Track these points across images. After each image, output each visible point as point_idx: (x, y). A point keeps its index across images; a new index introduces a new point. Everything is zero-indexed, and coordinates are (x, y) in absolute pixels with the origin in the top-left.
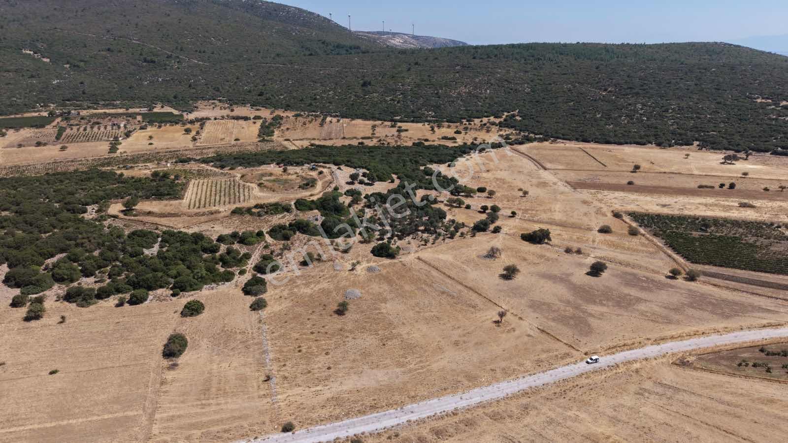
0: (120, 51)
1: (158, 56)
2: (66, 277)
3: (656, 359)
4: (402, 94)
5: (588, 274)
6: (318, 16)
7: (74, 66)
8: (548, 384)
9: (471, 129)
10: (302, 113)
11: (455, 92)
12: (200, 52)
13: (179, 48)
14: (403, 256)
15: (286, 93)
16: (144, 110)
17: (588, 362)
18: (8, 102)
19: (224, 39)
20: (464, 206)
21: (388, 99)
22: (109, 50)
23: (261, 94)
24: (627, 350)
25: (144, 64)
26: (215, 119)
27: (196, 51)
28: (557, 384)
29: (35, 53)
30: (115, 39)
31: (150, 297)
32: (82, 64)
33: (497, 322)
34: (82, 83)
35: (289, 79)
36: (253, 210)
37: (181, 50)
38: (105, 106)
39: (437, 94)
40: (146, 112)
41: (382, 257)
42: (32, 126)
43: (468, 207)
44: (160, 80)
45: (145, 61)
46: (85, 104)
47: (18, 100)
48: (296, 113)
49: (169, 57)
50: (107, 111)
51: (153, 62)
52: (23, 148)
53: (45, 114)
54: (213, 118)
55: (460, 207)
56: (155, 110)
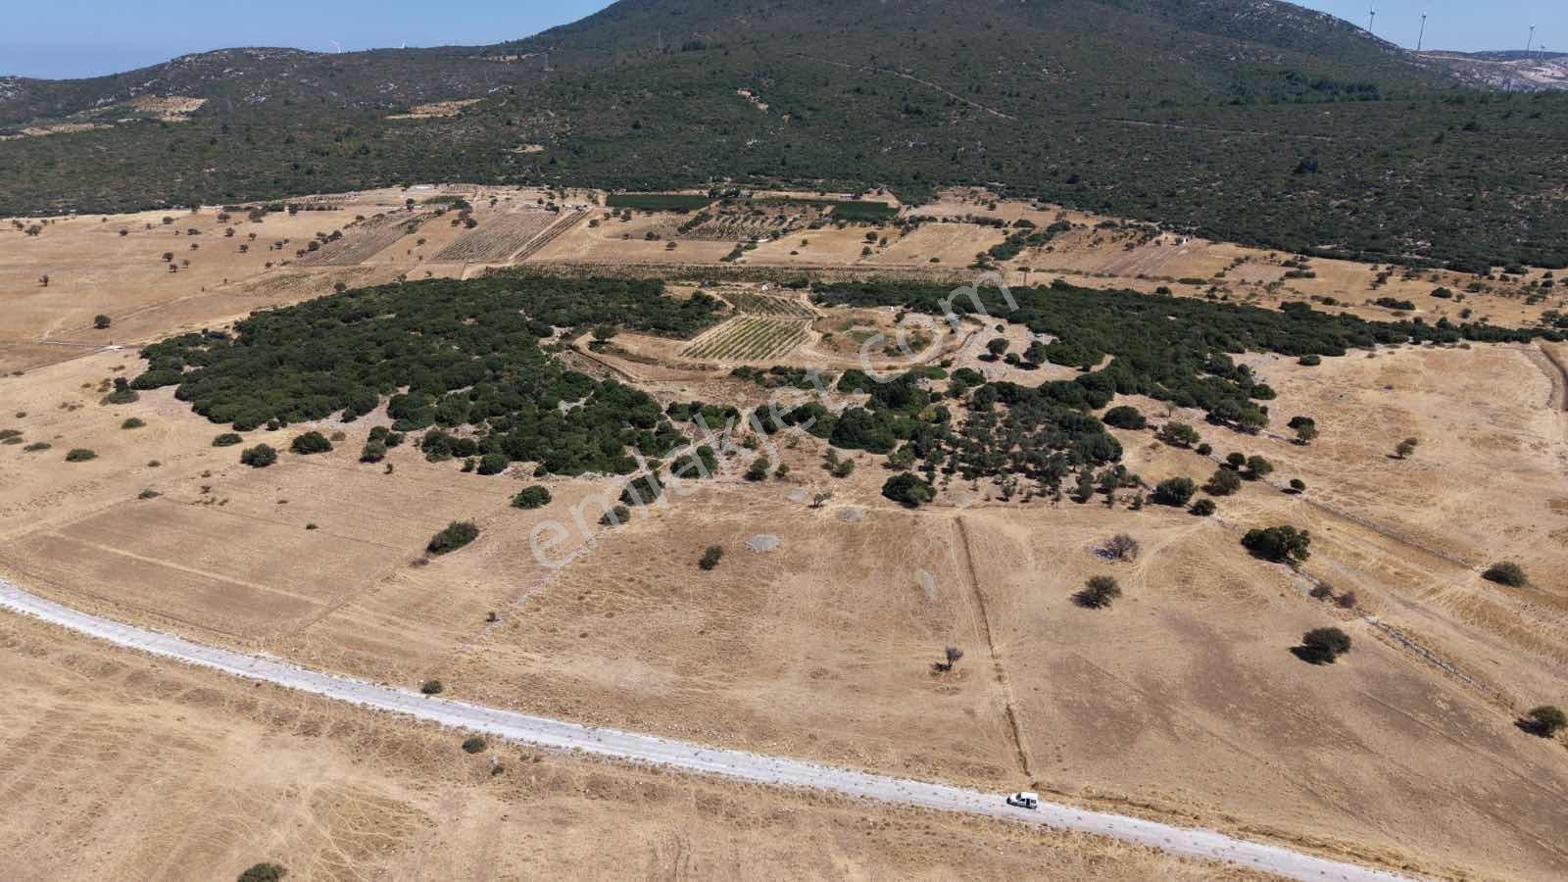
0: (874, 94)
1: (931, 101)
2: (445, 417)
3: (1182, 860)
4: (1377, 194)
5: (1294, 650)
6: (1328, 17)
7: (797, 117)
8: (872, 799)
9: (1489, 290)
10: (1117, 221)
11: (1526, 199)
12: (1010, 95)
13: (974, 88)
14: (937, 510)
15: (1122, 179)
16: (846, 197)
17: (1009, 801)
18: (675, 172)
19: (1068, 70)
20: (1196, 446)
21: (1335, 203)
22: (858, 90)
23: (1073, 180)
24: (1140, 817)
25: (903, 116)
26: (945, 220)
27: (1004, 93)
28: (889, 808)
29: (753, 95)
30: (875, 72)
31: (509, 469)
32: (808, 114)
33: (940, 667)
34: (788, 146)
35: (1147, 152)
36: (767, 376)
37: (978, 90)
38: (797, 187)
39: (1469, 200)
40: (849, 199)
41: (894, 499)
42: (672, 210)
43: (1205, 450)
44: (911, 145)
45: (907, 111)
46: (771, 181)
47: (691, 170)
48: (1106, 219)
49: (950, 104)
50: (792, 194)
51: (919, 112)
52: (629, 241)
53: (705, 193)
54: (940, 219)
55: (1186, 446)
56: (866, 198)
